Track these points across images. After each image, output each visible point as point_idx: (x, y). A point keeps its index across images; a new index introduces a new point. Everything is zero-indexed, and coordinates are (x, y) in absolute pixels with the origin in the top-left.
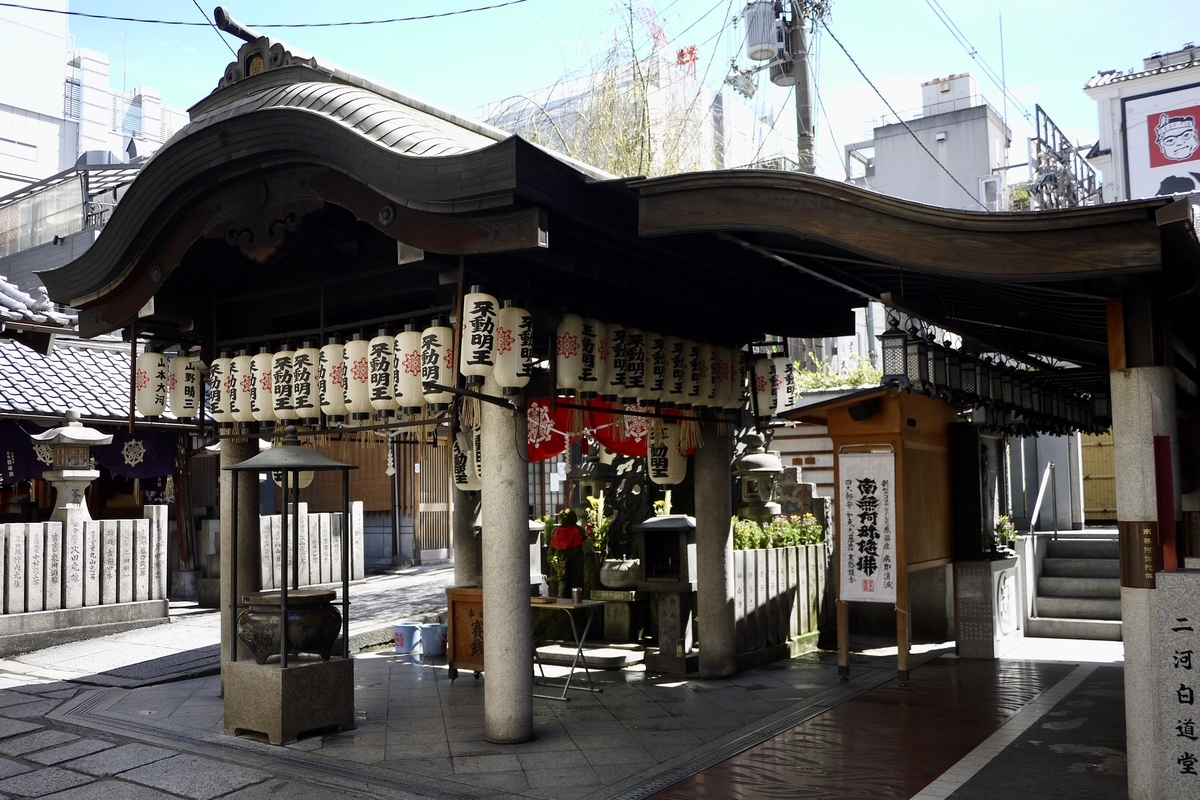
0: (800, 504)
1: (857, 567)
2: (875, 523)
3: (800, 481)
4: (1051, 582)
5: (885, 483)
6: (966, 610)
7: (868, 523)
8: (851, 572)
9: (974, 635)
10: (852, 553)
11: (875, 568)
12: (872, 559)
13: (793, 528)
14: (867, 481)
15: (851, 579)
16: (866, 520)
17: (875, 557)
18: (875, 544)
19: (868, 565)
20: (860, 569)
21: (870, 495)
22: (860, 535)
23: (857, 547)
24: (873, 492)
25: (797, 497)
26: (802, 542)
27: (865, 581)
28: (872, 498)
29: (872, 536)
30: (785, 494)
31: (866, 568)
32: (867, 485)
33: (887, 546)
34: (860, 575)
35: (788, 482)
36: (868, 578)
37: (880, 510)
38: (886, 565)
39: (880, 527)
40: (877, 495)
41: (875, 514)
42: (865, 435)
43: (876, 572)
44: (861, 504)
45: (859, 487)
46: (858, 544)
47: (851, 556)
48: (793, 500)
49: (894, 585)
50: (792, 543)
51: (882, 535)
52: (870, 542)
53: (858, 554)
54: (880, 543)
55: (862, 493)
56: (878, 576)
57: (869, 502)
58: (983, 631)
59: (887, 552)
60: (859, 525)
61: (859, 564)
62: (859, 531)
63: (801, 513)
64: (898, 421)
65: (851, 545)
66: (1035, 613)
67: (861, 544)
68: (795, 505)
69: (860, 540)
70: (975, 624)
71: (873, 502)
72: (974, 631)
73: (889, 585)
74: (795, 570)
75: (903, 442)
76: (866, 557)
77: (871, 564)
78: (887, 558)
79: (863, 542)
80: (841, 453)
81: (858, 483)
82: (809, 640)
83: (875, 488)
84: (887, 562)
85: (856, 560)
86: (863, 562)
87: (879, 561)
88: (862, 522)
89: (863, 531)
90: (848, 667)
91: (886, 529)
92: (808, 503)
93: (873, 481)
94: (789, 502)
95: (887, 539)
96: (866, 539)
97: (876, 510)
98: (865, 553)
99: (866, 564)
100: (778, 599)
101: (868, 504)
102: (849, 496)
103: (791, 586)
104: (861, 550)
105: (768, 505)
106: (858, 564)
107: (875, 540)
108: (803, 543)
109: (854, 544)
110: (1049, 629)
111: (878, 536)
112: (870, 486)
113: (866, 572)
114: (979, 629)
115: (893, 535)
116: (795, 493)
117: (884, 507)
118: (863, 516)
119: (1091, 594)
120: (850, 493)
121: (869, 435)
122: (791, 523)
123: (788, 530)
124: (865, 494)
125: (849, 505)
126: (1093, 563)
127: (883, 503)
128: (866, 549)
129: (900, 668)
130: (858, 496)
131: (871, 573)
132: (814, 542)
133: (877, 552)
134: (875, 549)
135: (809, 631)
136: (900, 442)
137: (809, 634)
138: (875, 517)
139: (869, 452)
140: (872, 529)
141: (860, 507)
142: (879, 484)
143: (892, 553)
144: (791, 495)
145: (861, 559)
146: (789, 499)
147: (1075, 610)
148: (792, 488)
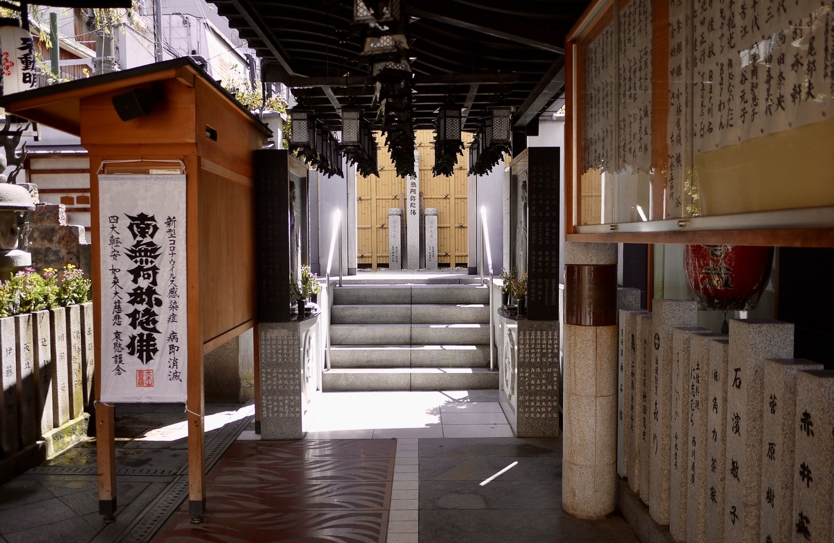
0: (63, 252)
1: (127, 350)
2: (154, 282)
3: (63, 222)
4: (341, 330)
5: (170, 221)
6: (269, 382)
7: (144, 283)
8: (118, 359)
9: (278, 411)
10: (119, 329)
11: (155, 351)
12: (151, 338)
13: (46, 285)
14: (142, 217)
15: (118, 369)
16: (141, 279)
17: (155, 335)
18: (154, 314)
19: (144, 348)
20: (132, 353)
21: (148, 240)
22: (132, 302)
23: (126, 321)
24: (152, 236)
25: (59, 243)
26: (61, 302)
27: (140, 372)
28: (151, 244)
29: (150, 303)
30: (43, 239)
31: (141, 352)
32: (142, 224)
33: (173, 318)
34: (132, 363)
35: (47, 224)
36: (144, 367)
37: (163, 263)
38: (172, 347)
39: (162, 289)
40: (157, 239)
41: (155, 269)
42: (140, 145)
43: (157, 357)
44: (133, 254)
45: (131, 228)
46: (129, 315)
47: (117, 334)
48: (54, 247)
49: (184, 376)
50: (44, 305)
51: (166, 301)
52: (147, 312)
53: (128, 332)
54: (162, 313)
55: (135, 236)
56: (160, 361)
57: (146, 251)
58: (290, 406)
59: (173, 327)
60: (131, 287)
61: (131, 346)
62: (130, 295)
63: (60, 263)
64: (192, 124)
65: (117, 317)
66: (329, 365)
67: (133, 315)
68: (56, 253)
69: (131, 309)
70: (281, 398)
71: (152, 250)
72: (278, 406)
73: (176, 376)
74: (48, 343)
75: (199, 158)
76: (141, 335)
77: (149, 345)
78: (173, 336)
79: (136, 312)
80: (102, 172)
81: (129, 221)
82: (71, 431)
83: (156, 228)
84: (174, 343)
85: (126, 340)
86: (136, 344)
87: (161, 341)
88: (135, 281)
89: (136, 296)
90: (114, 501)
91: (172, 292)
92: (74, 250)
93: (152, 219)
94: (48, 249)
95: (174, 306)
96: (141, 308)
97: (156, 262)
98: (139, 330)
99: (141, 346)
100: (20, 387)
101: (144, 254)
102: (114, 241)
103: (41, 363)
104: (133, 325)
105: (11, 254)
106: (128, 346)
107: (155, 309)
108: (63, 305)
109: (122, 315)
110: (343, 383)
111: (159, 303)
112: (148, 226)
113: (141, 357)
114: (284, 405)
115: (182, 301)
116: (56, 238)
117: (169, 257)
118: (136, 273)
119: (378, 341)
120: (116, 236)
121: (146, 145)
122: (44, 278)
123: (38, 289)
124: (139, 238)
125: (115, 255)
126: (378, 309)
127: (168, 251)
128: (141, 324)
129: (192, 498)
130: (128, 241)
131: (149, 358)
132: (78, 301)
133: (158, 327)
134: (155, 322)
135: (72, 417)
136: (195, 159)
137: (72, 422)
138: (155, 274)
139: (147, 172)
140: (150, 291)
141: (131, 257)
142: (161, 223)
143: (181, 328)
144: (51, 241)
145: (133, 338)
146: (49, 245)
147: (366, 359)
148: (53, 231)
